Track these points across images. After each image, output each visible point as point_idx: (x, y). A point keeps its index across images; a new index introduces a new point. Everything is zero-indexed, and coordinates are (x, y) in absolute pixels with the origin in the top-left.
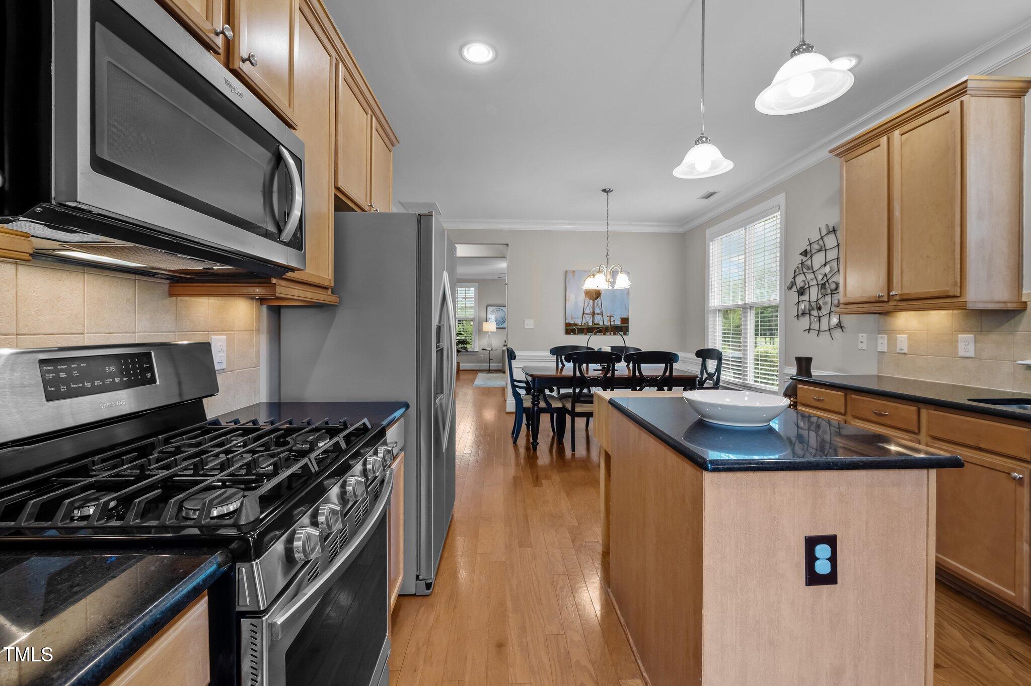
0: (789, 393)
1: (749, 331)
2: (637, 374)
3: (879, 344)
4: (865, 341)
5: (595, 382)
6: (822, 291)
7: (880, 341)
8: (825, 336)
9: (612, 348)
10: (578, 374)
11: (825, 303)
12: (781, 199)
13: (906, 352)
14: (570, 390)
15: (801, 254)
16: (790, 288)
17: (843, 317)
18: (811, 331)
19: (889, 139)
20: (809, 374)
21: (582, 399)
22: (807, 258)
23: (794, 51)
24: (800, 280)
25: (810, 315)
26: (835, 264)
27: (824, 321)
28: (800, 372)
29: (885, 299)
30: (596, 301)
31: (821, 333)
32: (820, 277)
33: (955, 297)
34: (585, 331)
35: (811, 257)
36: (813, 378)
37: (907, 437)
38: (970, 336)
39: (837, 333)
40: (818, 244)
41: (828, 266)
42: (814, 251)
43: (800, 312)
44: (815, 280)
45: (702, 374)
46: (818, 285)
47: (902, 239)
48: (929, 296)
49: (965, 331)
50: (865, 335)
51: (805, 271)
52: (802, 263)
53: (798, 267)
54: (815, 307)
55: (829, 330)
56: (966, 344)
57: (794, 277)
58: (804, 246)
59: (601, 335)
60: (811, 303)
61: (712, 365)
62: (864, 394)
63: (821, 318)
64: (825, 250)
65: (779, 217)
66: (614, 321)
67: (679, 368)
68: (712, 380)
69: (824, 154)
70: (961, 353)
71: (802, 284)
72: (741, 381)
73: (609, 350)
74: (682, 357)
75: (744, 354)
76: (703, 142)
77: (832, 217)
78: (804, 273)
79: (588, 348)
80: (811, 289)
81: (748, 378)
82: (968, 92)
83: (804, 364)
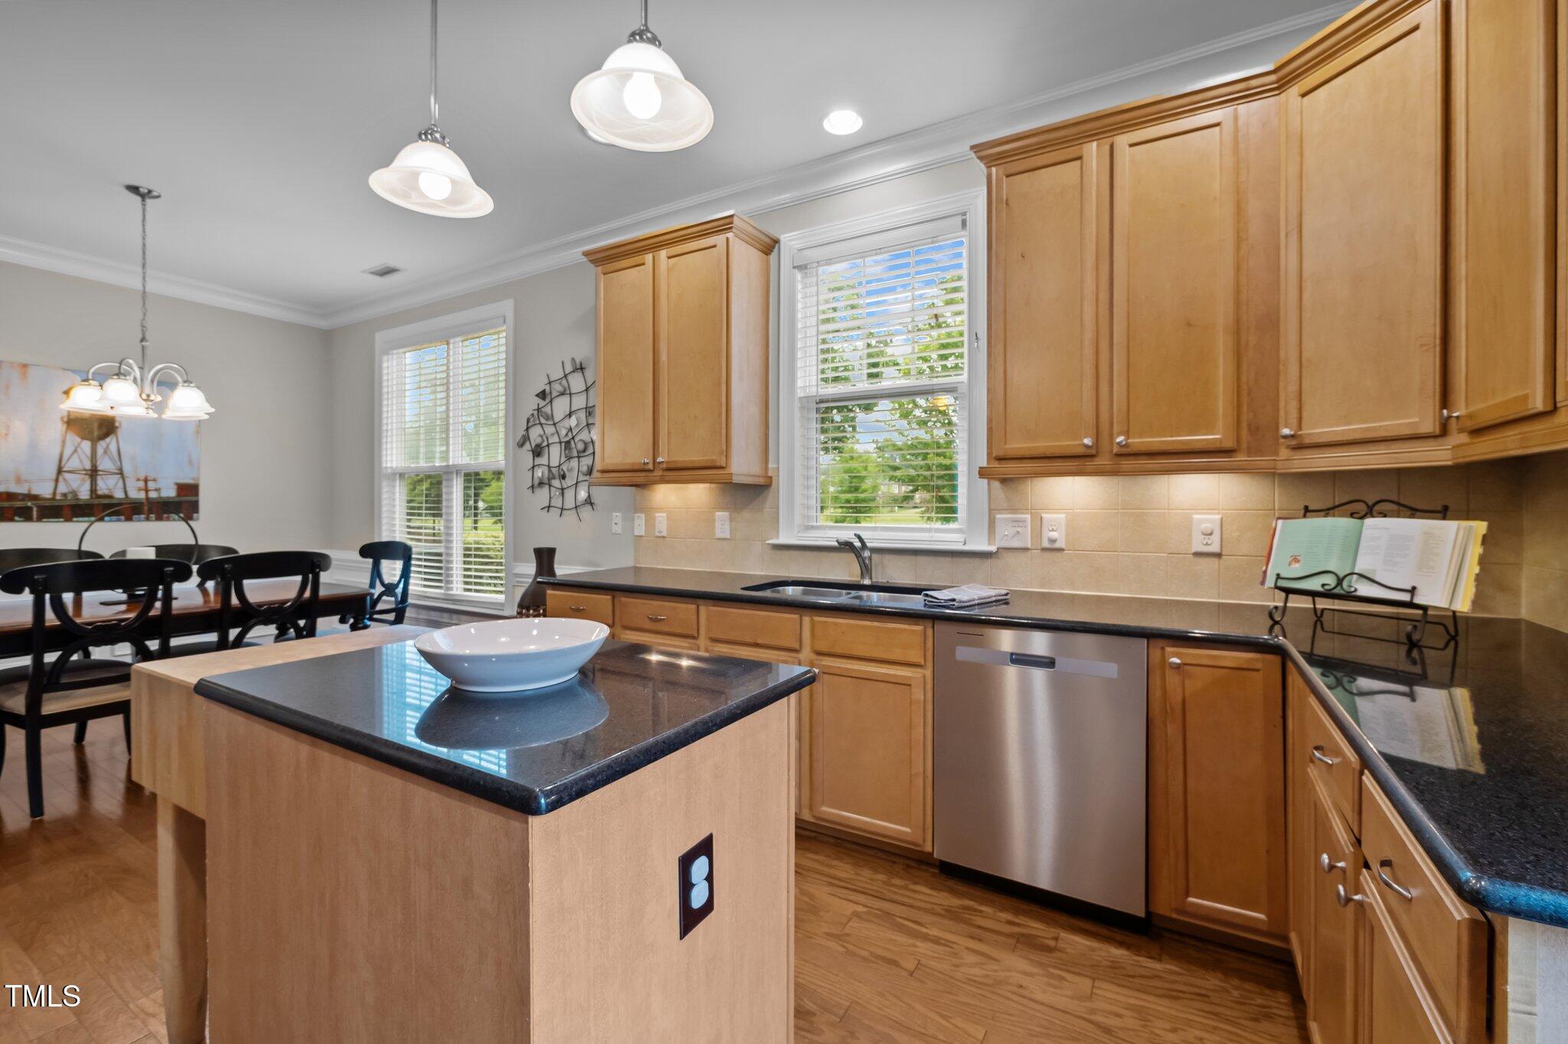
0: (525, 604)
1: (455, 510)
2: (235, 601)
3: (636, 526)
4: (620, 523)
5: (108, 633)
6: (567, 452)
7: (637, 522)
8: (570, 517)
9: (160, 549)
10: (50, 618)
11: (570, 470)
12: (507, 307)
13: (665, 535)
14: (26, 661)
15: (537, 395)
16: (521, 445)
17: (595, 491)
18: (551, 509)
19: (654, 257)
20: (552, 573)
21: (64, 680)
22: (545, 403)
23: (633, 35)
24: (535, 433)
25: (550, 486)
26: (582, 415)
27: (569, 494)
28: (540, 571)
29: (651, 466)
30: (101, 446)
31: (565, 512)
32: (563, 432)
33: (722, 468)
34: (67, 512)
35: (551, 401)
36: (558, 578)
37: (686, 645)
38: (726, 514)
39: (586, 512)
40: (561, 384)
41: (574, 417)
42: (555, 394)
43: (536, 482)
44: (556, 435)
45: (372, 585)
46: (560, 443)
47: (668, 392)
48: (697, 465)
49: (722, 508)
50: (619, 514)
51: (543, 421)
52: (538, 409)
53: (533, 415)
54: (557, 476)
55: (576, 507)
56: (722, 523)
57: (527, 429)
58: (541, 385)
59: (119, 520)
60: (552, 469)
61: (391, 570)
62: (637, 595)
63: (565, 491)
64: (570, 394)
65: (504, 334)
66: (157, 490)
67: (334, 581)
68: (394, 595)
69: (576, 254)
70: (719, 534)
71: (539, 440)
72: (442, 591)
73: (150, 554)
74: (337, 560)
75: (447, 548)
76: (435, 140)
77: (581, 348)
78: (541, 424)
79: (80, 553)
80: (552, 448)
81: (454, 585)
82: (733, 230)
83: (545, 558)
